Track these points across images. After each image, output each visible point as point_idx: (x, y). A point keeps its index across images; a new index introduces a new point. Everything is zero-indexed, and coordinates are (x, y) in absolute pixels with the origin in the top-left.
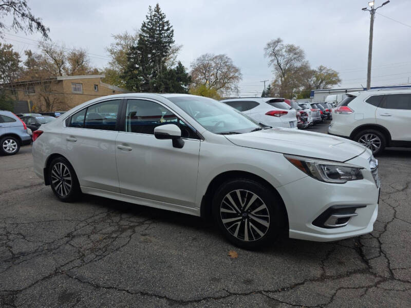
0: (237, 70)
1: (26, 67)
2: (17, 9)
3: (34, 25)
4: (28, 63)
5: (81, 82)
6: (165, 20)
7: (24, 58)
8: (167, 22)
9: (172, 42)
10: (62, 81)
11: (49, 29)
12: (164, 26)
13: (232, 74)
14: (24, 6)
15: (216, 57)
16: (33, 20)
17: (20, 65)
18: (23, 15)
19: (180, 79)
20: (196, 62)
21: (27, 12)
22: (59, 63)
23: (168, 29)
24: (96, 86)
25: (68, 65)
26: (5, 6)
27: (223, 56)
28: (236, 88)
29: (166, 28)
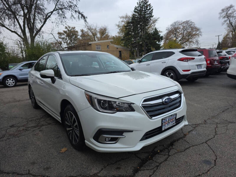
0: (198, 30)
1: (81, 38)
2: (73, 9)
3: (80, 16)
4: (81, 36)
5: (101, 44)
6: (148, 3)
7: (80, 33)
8: (149, 5)
9: (152, 17)
10: (91, 44)
11: (87, 17)
12: (147, 7)
13: (194, 33)
14: (76, 7)
15: (184, 23)
16: (79, 13)
17: (79, 37)
18: (76, 11)
19: (155, 39)
20: (170, 27)
21: (77, 10)
22: (94, 35)
23: (150, 9)
24: (108, 46)
25: (99, 35)
26: (68, 8)
27: (189, 21)
28: (197, 41)
29: (148, 8)
